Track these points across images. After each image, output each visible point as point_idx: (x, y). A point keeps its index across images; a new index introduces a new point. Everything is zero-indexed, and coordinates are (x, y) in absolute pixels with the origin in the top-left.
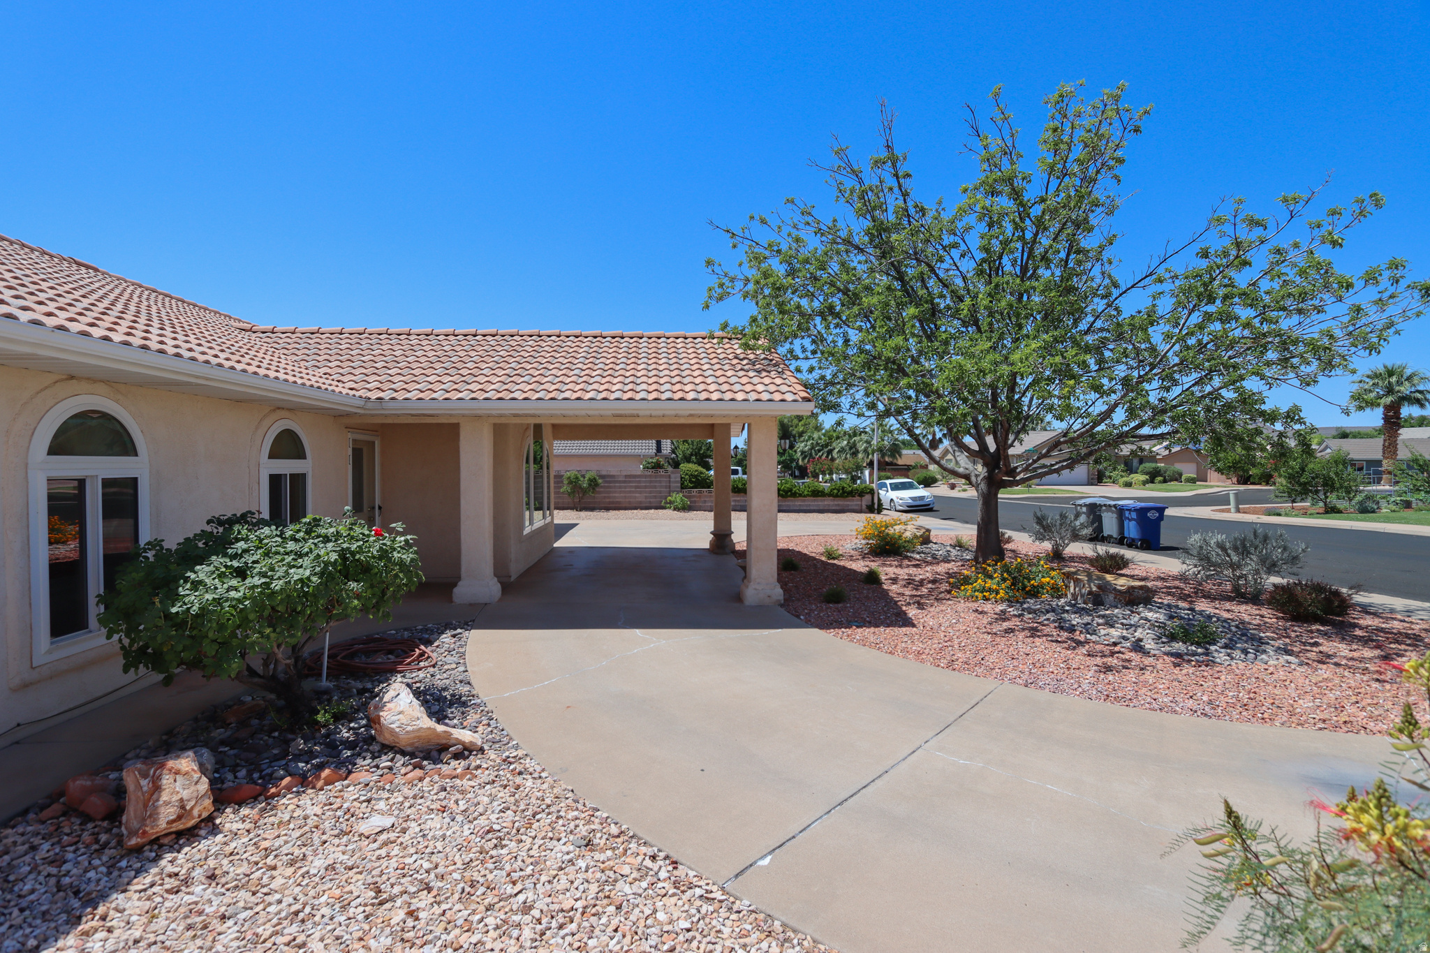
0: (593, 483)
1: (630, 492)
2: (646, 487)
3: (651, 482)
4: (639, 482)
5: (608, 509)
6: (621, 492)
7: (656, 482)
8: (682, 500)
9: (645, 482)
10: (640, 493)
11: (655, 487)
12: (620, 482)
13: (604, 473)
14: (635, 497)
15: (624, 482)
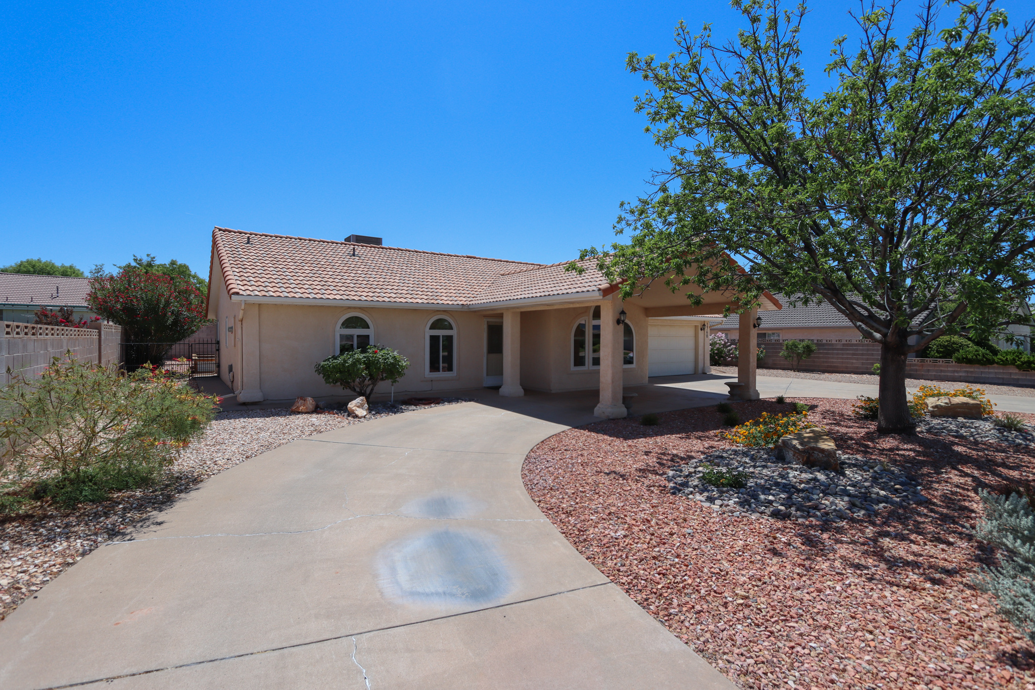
0: (808, 350)
1: (847, 358)
2: (862, 354)
3: (868, 350)
4: (857, 350)
5: (824, 372)
6: (838, 358)
7: (873, 350)
9: (862, 350)
10: (857, 359)
11: (872, 355)
12: (838, 349)
14: (852, 363)
15: (843, 349)
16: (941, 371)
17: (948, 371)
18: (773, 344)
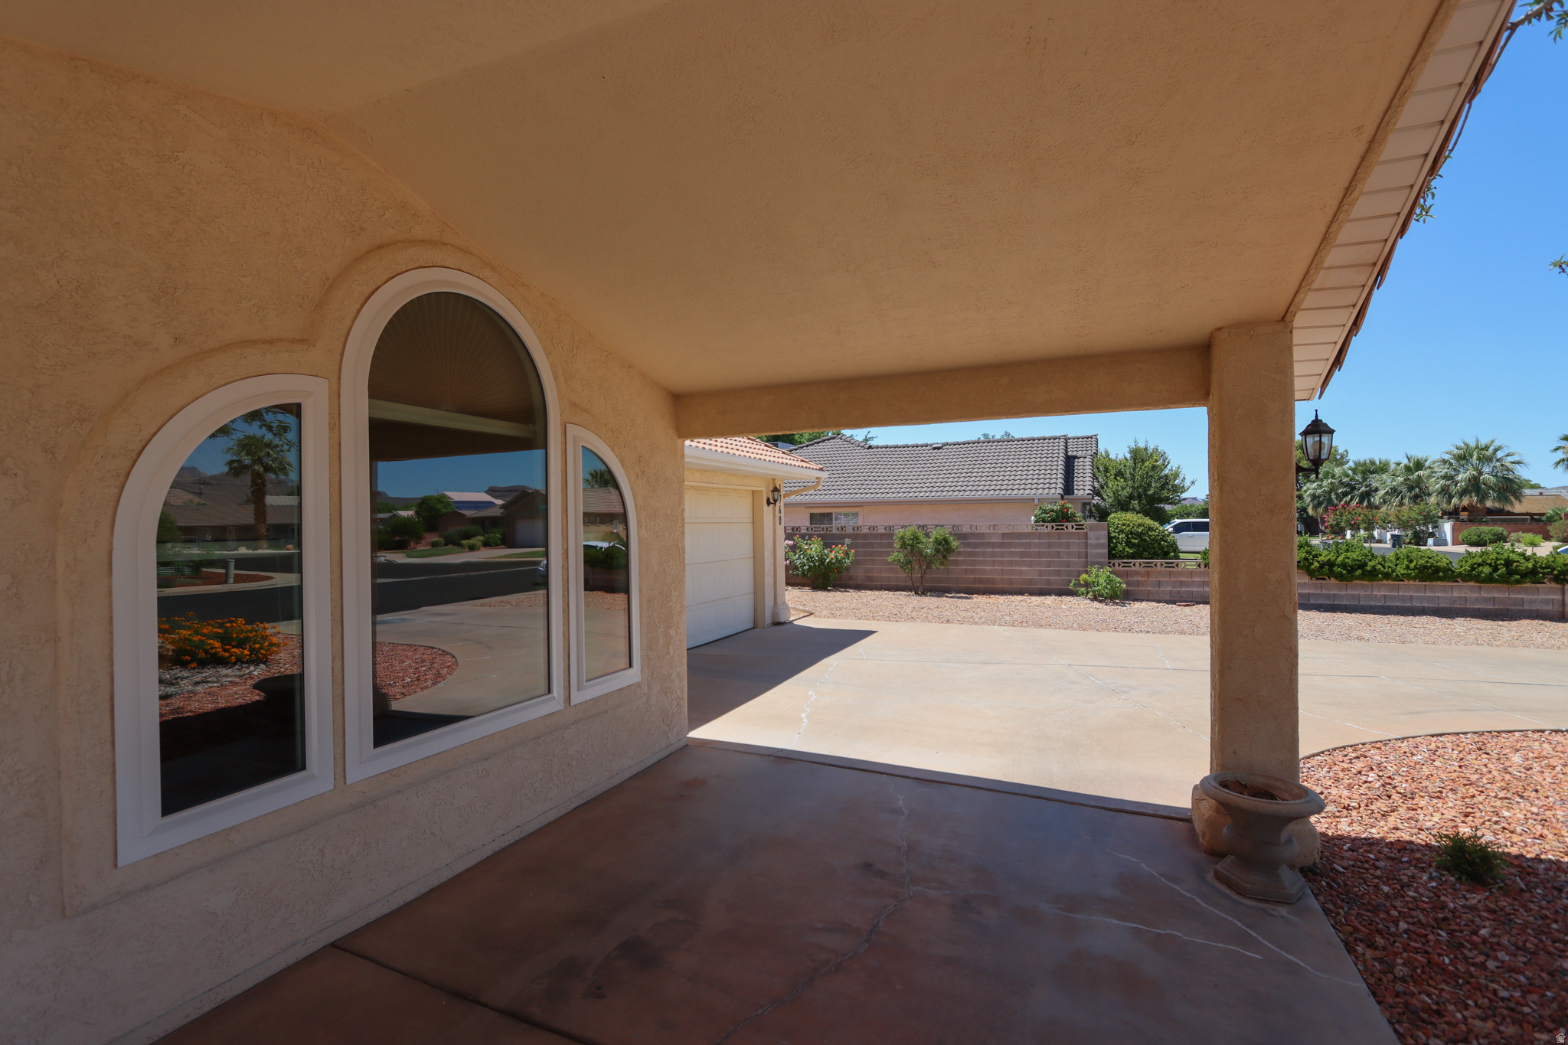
0: (944, 547)
1: (1011, 563)
2: (1039, 554)
3: (1050, 545)
4: (1029, 545)
5: (971, 591)
6: (994, 563)
7: (1060, 545)
8: (1109, 581)
9: (1039, 545)
10: (1031, 564)
11: (1058, 554)
12: (993, 545)
13: (965, 530)
14: (1021, 572)
15: (1001, 545)
16: (1182, 583)
17: (1193, 584)
18: (865, 536)
